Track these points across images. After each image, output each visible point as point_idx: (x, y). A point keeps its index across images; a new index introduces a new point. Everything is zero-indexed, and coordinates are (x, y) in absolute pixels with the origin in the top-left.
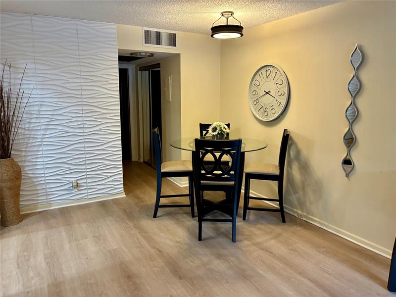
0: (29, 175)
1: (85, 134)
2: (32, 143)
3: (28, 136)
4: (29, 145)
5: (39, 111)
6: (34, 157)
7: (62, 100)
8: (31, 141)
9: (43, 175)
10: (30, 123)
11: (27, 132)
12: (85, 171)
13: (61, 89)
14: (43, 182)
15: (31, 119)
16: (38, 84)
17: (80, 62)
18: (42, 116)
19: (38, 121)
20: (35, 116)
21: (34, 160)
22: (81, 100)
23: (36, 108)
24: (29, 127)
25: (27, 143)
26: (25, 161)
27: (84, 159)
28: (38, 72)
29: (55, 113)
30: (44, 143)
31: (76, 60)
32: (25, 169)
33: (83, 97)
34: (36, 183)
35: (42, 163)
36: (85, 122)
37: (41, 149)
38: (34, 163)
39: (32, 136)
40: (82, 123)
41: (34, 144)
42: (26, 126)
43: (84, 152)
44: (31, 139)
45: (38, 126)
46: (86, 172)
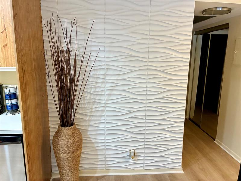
0: (92, 140)
1: (148, 102)
2: (96, 108)
3: (93, 100)
4: (94, 110)
5: (105, 75)
6: (97, 122)
7: (127, 64)
8: (95, 106)
9: (103, 141)
10: (96, 87)
11: (92, 97)
12: (143, 140)
13: (128, 51)
14: (103, 148)
15: (97, 83)
16: (107, 46)
17: (150, 20)
18: (107, 81)
19: (103, 85)
20: (101, 80)
21: (97, 125)
22: (146, 64)
23: (102, 72)
24: (94, 92)
25: (92, 108)
26: (89, 126)
27: (144, 128)
28: (107, 32)
29: (120, 77)
30: (107, 109)
31: (147, 18)
32: (88, 134)
33: (150, 60)
34: (97, 148)
35: (104, 129)
36: (148, 89)
37: (104, 115)
38: (96, 128)
39: (96, 101)
40: (145, 89)
41: (97, 109)
42: (92, 91)
43: (144, 121)
44: (96, 104)
45: (102, 91)
46: (145, 142)
